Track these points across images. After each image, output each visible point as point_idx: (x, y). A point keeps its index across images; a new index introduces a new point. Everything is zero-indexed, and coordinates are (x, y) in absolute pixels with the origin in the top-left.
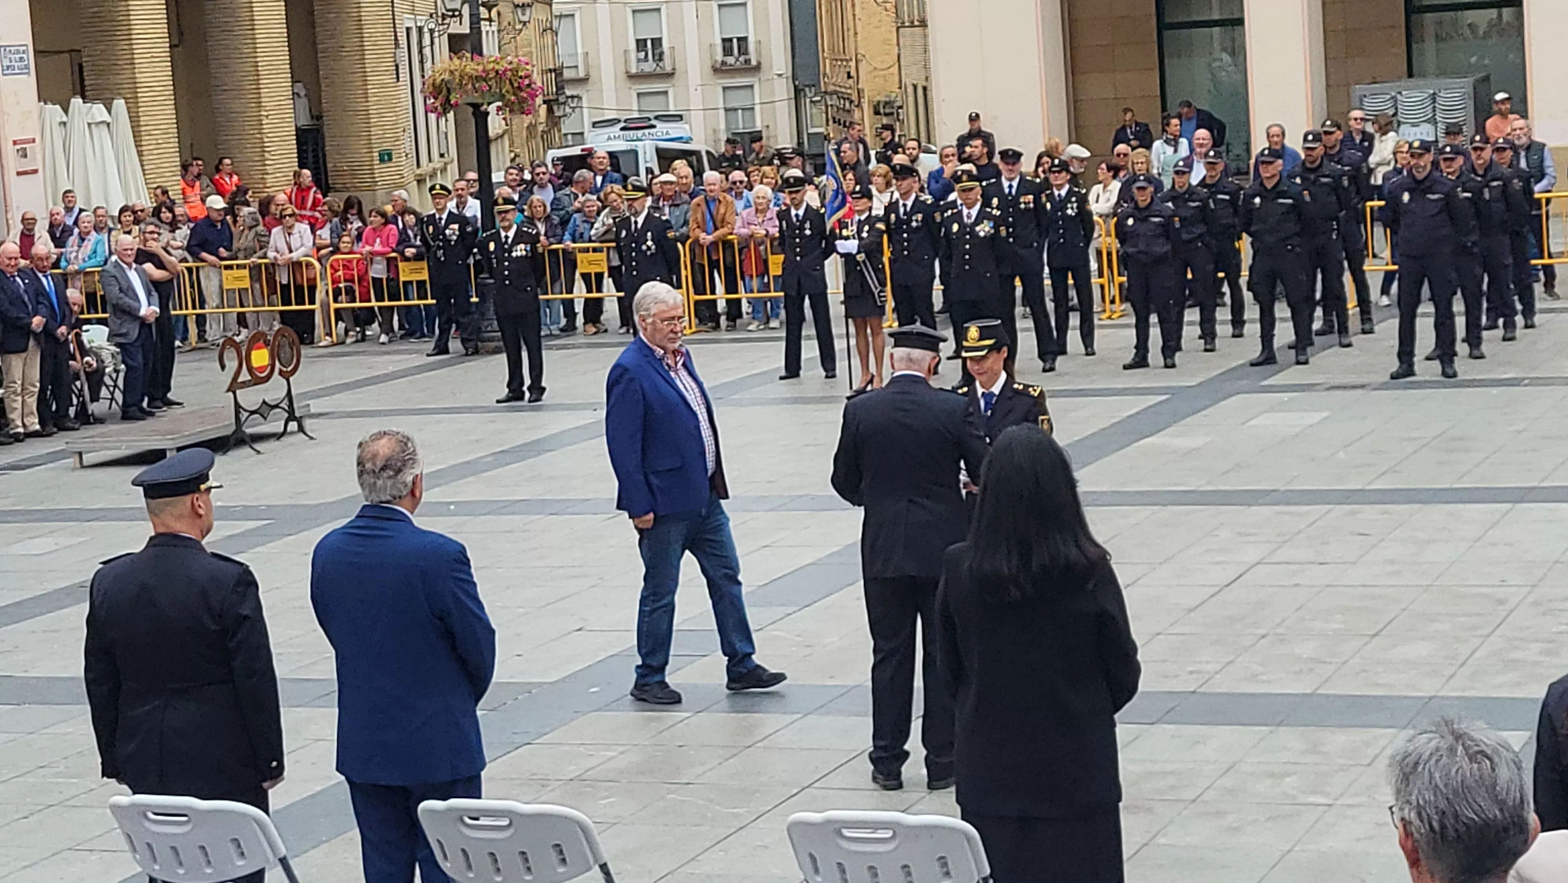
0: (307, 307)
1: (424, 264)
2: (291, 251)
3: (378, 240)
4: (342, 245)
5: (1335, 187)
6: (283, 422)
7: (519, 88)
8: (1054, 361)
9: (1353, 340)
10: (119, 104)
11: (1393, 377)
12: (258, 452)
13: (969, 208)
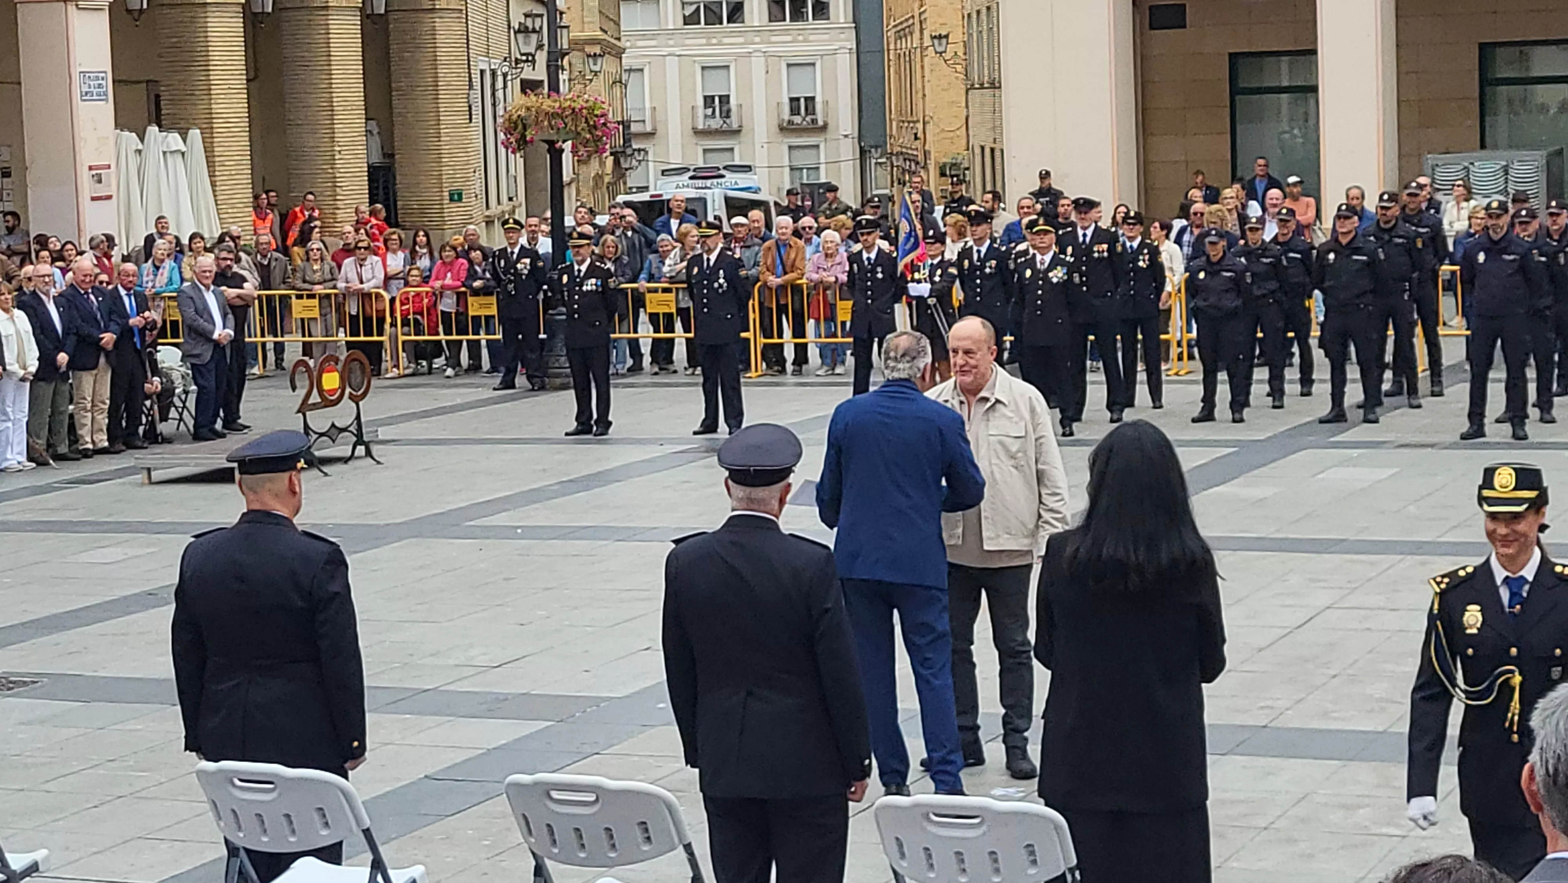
0: (375, 338)
1: (493, 299)
2: (362, 282)
3: (449, 275)
4: (410, 279)
5: (1409, 248)
6: (351, 447)
7: (595, 127)
8: (1122, 411)
9: (1422, 401)
10: (195, 134)
11: (1464, 437)
12: (326, 474)
13: (1043, 255)
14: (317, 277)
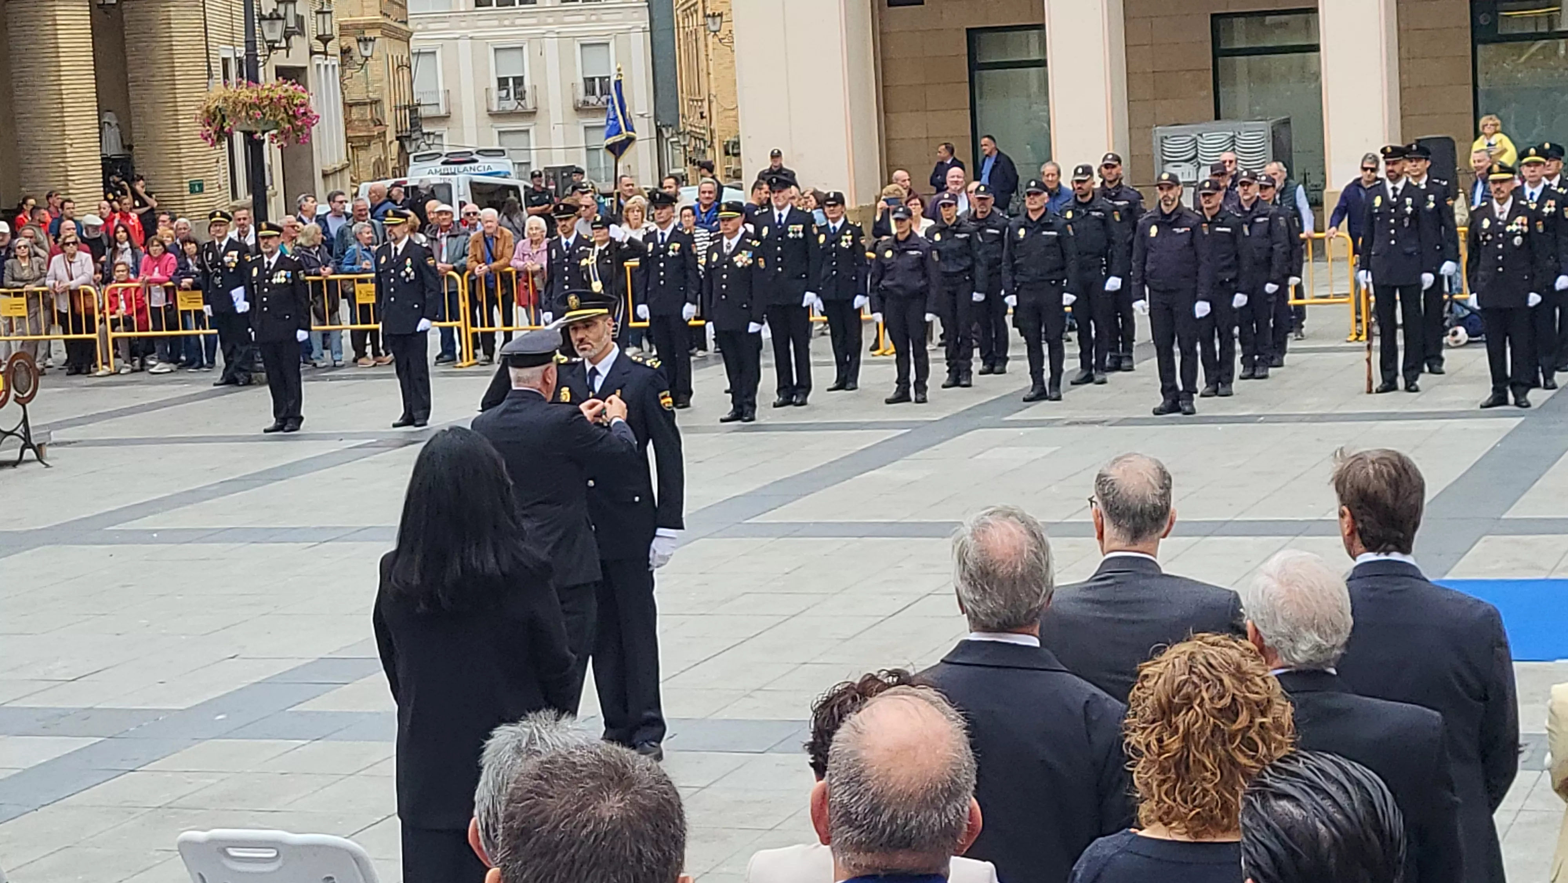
0: (85, 336)
1: (199, 294)
2: (71, 279)
3: (157, 269)
4: (120, 274)
5: (1106, 222)
6: (19, 450)
7: (294, 116)
13: (729, 238)
14: (26, 274)
